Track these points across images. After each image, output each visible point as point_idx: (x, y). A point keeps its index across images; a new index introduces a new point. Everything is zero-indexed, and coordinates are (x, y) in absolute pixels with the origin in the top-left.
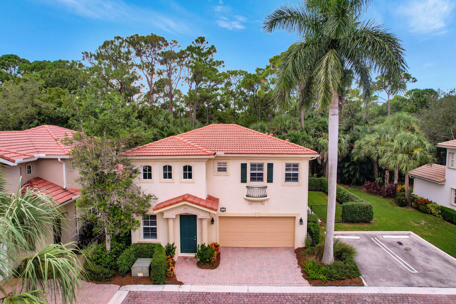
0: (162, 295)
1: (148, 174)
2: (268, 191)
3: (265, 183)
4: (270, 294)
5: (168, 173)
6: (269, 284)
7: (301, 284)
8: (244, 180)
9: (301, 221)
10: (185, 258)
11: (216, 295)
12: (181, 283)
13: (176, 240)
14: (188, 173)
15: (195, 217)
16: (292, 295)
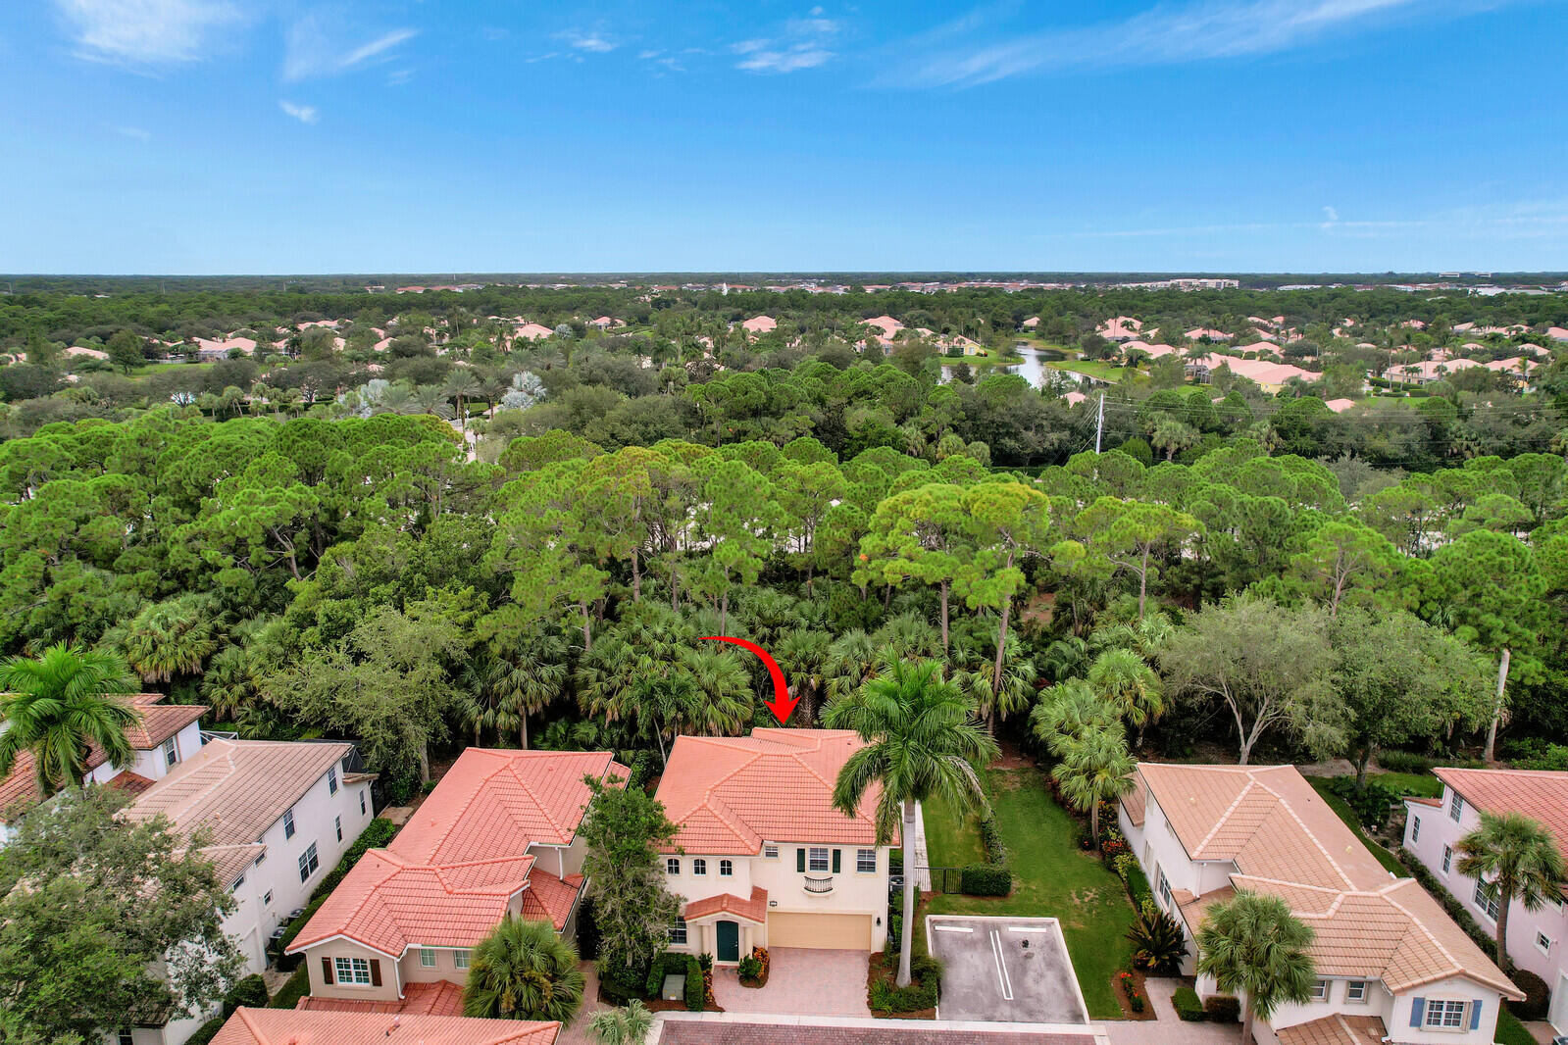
0: (702, 1027)
1: (674, 867)
2: (833, 883)
3: (829, 873)
4: (822, 1028)
5: (700, 868)
6: (824, 1014)
7: (861, 1015)
8: (801, 868)
9: (879, 922)
10: (724, 968)
11: (763, 1027)
12: (721, 1010)
13: (711, 947)
14: (726, 868)
15: (735, 925)
16: (847, 1030)
